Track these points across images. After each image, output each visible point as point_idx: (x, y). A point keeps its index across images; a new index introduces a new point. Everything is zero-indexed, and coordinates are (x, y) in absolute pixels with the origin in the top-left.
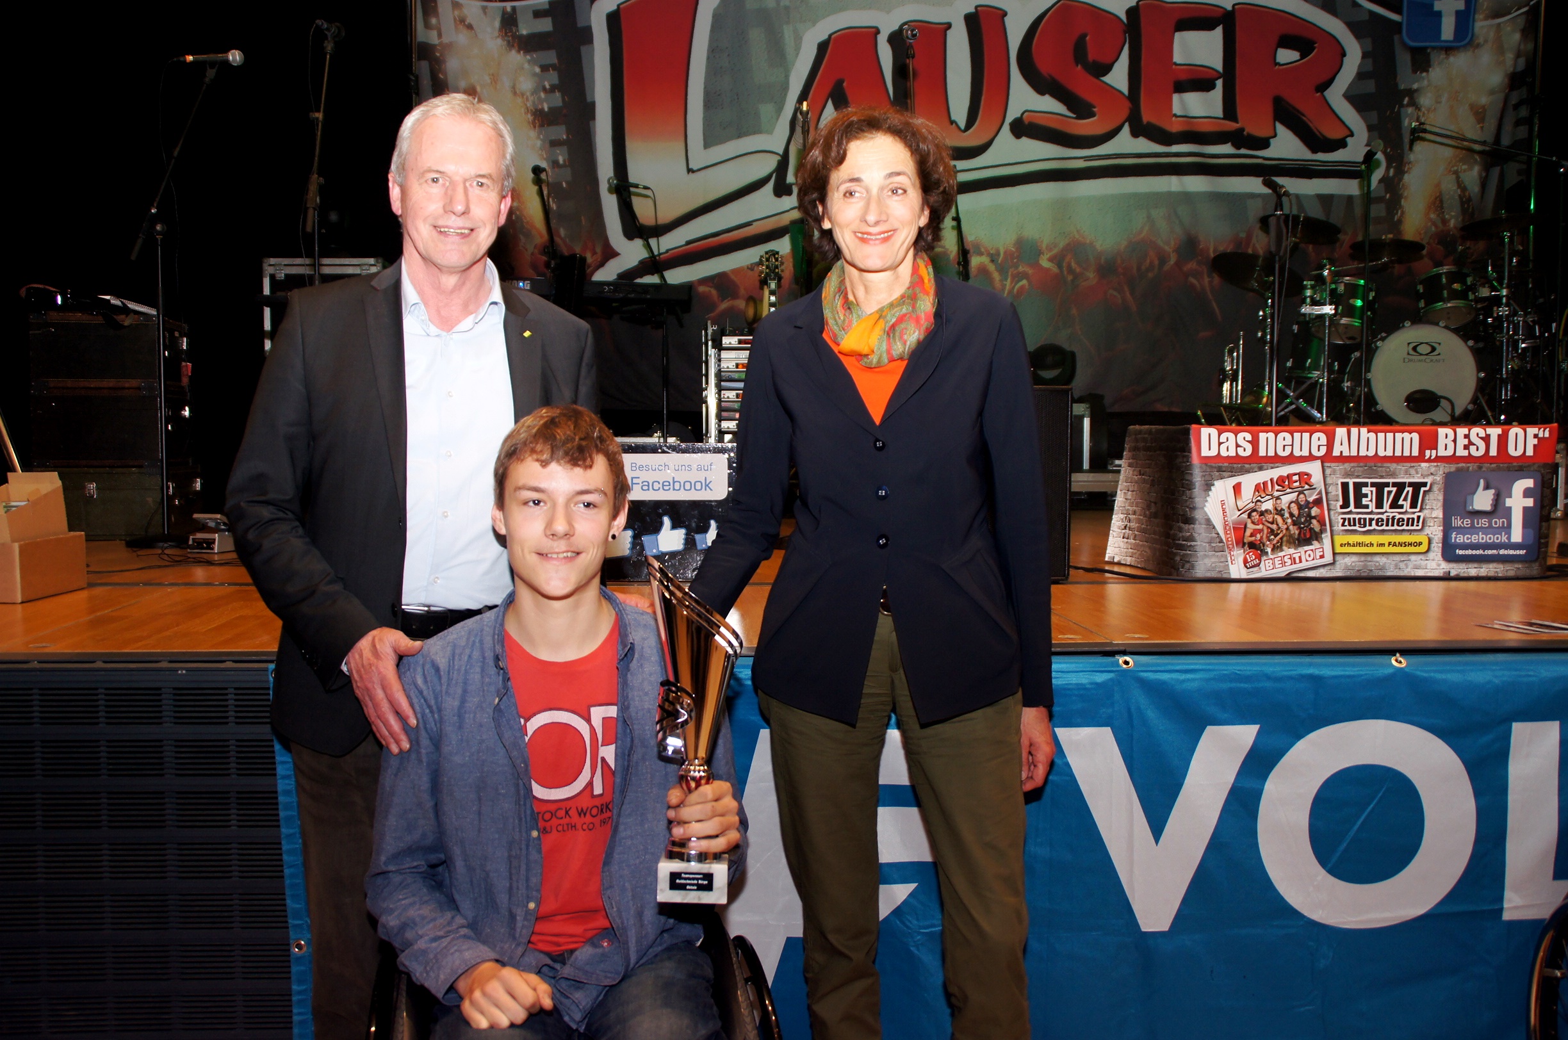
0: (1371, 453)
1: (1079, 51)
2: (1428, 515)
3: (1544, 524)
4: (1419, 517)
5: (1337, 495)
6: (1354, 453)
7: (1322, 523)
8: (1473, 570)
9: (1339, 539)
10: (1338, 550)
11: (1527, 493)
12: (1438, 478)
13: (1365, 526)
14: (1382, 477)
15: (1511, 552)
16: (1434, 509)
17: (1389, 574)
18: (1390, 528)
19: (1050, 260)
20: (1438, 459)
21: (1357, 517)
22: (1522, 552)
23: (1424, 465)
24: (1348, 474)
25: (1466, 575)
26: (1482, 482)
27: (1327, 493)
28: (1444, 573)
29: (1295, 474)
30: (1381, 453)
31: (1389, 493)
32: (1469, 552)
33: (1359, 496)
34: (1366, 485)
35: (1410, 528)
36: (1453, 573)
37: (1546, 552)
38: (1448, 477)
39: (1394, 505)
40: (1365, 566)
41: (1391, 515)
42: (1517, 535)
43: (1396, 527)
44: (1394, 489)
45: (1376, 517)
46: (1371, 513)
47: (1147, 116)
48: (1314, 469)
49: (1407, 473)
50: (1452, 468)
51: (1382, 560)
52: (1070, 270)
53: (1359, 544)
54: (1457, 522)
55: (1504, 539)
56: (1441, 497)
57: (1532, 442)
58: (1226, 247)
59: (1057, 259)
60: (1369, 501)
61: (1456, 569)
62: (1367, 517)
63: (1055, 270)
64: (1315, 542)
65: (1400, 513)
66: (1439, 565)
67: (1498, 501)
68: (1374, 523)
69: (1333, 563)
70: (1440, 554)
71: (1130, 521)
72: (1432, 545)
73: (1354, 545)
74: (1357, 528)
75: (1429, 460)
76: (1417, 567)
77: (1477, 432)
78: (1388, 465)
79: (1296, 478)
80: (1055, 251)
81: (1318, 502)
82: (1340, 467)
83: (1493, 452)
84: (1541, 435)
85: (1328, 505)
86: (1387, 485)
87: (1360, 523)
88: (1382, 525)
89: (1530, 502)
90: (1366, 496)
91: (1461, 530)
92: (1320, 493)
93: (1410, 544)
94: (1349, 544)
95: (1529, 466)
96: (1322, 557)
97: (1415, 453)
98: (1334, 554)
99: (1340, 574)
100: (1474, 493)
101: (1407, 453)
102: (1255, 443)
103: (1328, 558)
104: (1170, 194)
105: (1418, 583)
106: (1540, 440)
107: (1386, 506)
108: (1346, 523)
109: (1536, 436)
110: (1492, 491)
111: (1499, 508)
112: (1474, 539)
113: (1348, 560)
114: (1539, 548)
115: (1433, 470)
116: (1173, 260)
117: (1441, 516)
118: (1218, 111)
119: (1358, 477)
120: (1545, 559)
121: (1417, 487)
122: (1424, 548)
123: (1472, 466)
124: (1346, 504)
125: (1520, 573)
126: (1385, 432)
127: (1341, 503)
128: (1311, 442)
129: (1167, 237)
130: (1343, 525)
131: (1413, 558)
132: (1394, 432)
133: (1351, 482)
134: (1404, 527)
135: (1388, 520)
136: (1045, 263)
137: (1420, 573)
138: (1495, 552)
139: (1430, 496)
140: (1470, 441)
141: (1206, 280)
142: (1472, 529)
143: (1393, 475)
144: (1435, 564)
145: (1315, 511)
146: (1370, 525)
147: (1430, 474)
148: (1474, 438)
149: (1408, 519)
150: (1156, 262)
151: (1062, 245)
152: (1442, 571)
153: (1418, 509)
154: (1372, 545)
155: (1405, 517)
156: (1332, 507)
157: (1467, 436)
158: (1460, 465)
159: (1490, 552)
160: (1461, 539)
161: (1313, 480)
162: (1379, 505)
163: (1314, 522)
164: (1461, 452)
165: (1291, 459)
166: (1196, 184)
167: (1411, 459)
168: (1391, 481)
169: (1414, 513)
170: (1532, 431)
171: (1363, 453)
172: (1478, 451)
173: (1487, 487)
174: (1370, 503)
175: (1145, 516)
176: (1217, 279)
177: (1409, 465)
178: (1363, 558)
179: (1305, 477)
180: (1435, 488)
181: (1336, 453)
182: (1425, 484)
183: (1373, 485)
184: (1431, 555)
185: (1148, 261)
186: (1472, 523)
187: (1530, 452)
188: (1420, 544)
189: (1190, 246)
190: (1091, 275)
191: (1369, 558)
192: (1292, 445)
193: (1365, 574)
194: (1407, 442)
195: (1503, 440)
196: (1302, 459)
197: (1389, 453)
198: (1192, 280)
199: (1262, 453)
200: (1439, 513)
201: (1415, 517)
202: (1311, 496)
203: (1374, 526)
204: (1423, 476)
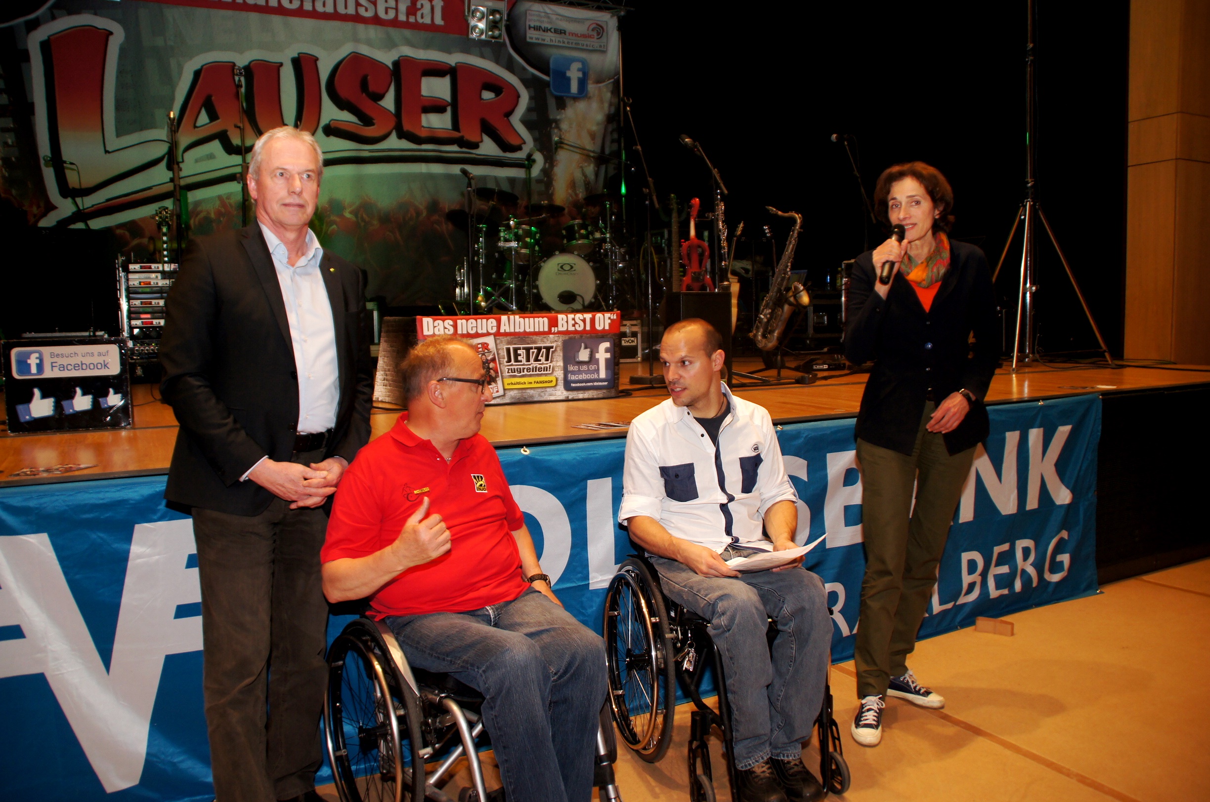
0: (522, 330)
1: (364, 85)
2: (555, 365)
3: (616, 367)
4: (550, 366)
5: (504, 355)
6: (512, 330)
7: (496, 372)
8: (581, 395)
9: (507, 381)
10: (507, 387)
11: (607, 350)
12: (560, 343)
13: (520, 373)
14: (528, 344)
15: (600, 384)
16: (558, 362)
17: (536, 399)
18: (534, 373)
19: (351, 213)
20: (559, 333)
21: (516, 367)
22: (606, 383)
23: (551, 336)
24: (509, 343)
25: (577, 398)
26: (583, 345)
27: (498, 354)
28: (566, 397)
29: (479, 344)
30: (528, 330)
31: (533, 352)
32: (578, 385)
33: (517, 355)
34: (520, 349)
35: (545, 372)
36: (570, 397)
37: (618, 383)
38: (565, 343)
39: (537, 360)
40: (522, 396)
41: (535, 365)
42: (603, 374)
43: (538, 372)
44: (536, 351)
45: (526, 367)
46: (523, 365)
47: (407, 127)
48: (490, 340)
49: (542, 341)
50: (567, 337)
51: (531, 392)
52: (363, 220)
53: (518, 383)
54: (571, 368)
55: (596, 376)
56: (561, 354)
57: (608, 322)
58: (455, 207)
59: (355, 213)
60: (522, 358)
61: (572, 395)
62: (522, 367)
63: (354, 219)
64: (493, 383)
65: (540, 364)
66: (562, 393)
67: (592, 356)
68: (525, 370)
69: (504, 395)
70: (562, 387)
71: (386, 375)
72: (558, 382)
73: (515, 384)
74: (516, 374)
75: (554, 333)
76: (551, 395)
77: (579, 316)
78: (531, 336)
79: (480, 346)
80: (354, 207)
81: (493, 360)
82: (504, 339)
83: (588, 328)
84: (612, 318)
85: (499, 361)
86: (532, 348)
87: (517, 371)
88: (530, 371)
89: (608, 355)
90: (520, 355)
91: (573, 373)
92: (494, 354)
93: (546, 382)
94: (512, 384)
95: (607, 335)
96: (498, 391)
97: (546, 329)
98: (505, 390)
99: (508, 401)
100: (579, 351)
101: (541, 330)
102: (455, 326)
103: (501, 392)
104: (421, 174)
105: (550, 404)
106: (611, 320)
107: (532, 360)
108: (510, 371)
109: (609, 318)
110: (589, 350)
111: (592, 360)
112: (581, 377)
113: (512, 393)
114: (614, 380)
115: (556, 339)
116: (424, 214)
117: (562, 365)
118: (449, 125)
119: (515, 344)
120: (618, 386)
121: (548, 349)
122: (553, 384)
123: (577, 336)
124: (509, 360)
125: (605, 396)
126: (529, 317)
127: (506, 359)
128: (488, 324)
129: (421, 201)
130: (508, 372)
131: (548, 389)
132: (534, 317)
133: (511, 347)
134: (542, 372)
135: (533, 368)
136: (347, 215)
137: (552, 398)
138: (591, 384)
139: (556, 354)
140: (575, 321)
141: (444, 226)
142: (579, 372)
143: (535, 342)
144: (561, 393)
145: (492, 365)
146: (523, 372)
147: (554, 341)
148: (577, 320)
149: (544, 368)
150: (414, 215)
151: (358, 203)
152: (564, 396)
153: (549, 362)
154: (525, 383)
155: (543, 366)
156: (501, 362)
157: (574, 319)
158: (571, 336)
159: (589, 384)
160: (572, 377)
161: (490, 347)
162: (528, 360)
163: (492, 371)
164: (571, 328)
165: (477, 335)
166: (437, 169)
167: (544, 333)
168: (533, 346)
169: (547, 364)
170: (607, 315)
171: (517, 330)
172: (580, 328)
173: (586, 348)
174: (522, 359)
175: (395, 372)
176: (450, 226)
177: (543, 336)
178: (520, 392)
179: (485, 346)
180: (558, 349)
181: (502, 331)
182: (552, 347)
183: (524, 348)
184: (558, 387)
185: (409, 215)
186: (579, 368)
187: (607, 327)
188: (551, 381)
189: (434, 206)
190: (375, 222)
191: (524, 391)
192: (477, 327)
193: (522, 401)
194: (539, 323)
195: (593, 321)
196: (483, 335)
197: (532, 330)
198: (436, 226)
199: (459, 332)
200: (561, 364)
201: (548, 366)
202: (489, 356)
203: (526, 372)
204: (551, 342)
